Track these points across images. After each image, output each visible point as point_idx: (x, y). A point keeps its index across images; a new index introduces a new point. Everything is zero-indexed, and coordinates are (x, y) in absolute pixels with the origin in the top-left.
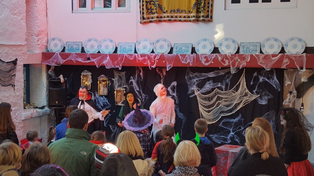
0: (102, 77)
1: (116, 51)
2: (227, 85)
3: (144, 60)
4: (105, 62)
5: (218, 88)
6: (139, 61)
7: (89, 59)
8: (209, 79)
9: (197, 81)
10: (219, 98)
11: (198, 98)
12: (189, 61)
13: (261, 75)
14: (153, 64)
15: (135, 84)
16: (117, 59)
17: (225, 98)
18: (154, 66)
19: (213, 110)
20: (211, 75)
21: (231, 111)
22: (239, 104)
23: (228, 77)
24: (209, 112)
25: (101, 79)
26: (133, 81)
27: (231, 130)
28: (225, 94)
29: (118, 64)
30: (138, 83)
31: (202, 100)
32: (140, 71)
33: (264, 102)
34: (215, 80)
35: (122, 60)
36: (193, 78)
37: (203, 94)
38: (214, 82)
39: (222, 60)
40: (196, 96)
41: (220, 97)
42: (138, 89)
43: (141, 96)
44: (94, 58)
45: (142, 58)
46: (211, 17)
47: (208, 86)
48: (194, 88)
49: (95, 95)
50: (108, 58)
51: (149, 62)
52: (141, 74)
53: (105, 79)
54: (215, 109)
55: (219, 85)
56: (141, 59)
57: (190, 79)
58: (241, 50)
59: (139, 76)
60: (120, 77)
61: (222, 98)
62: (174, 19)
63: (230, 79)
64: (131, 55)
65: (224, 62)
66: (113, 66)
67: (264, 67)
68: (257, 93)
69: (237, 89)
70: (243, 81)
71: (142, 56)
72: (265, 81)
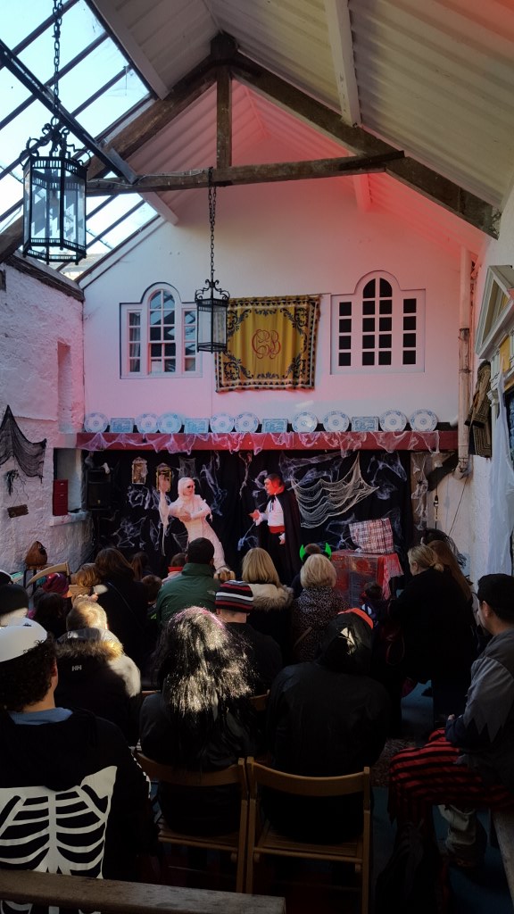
0: (163, 467)
1: (182, 430)
2: (335, 474)
3: (224, 442)
4: (167, 445)
5: (324, 478)
6: (215, 442)
7: (144, 441)
8: (311, 466)
9: (294, 469)
10: (325, 493)
11: (296, 493)
12: (285, 442)
13: (381, 460)
14: (235, 446)
15: (208, 475)
16: (185, 440)
18: (236, 450)
19: (316, 508)
20: (314, 461)
21: (341, 509)
22: (351, 499)
23: (336, 464)
24: (311, 511)
25: (161, 469)
26: (206, 470)
27: (342, 536)
29: (186, 447)
30: (212, 473)
31: (301, 496)
32: (216, 457)
33: (385, 497)
34: (319, 467)
35: (191, 441)
36: (290, 465)
37: (303, 486)
38: (318, 470)
39: (330, 440)
40: (293, 490)
42: (212, 482)
43: (216, 491)
44: (153, 440)
45: (220, 439)
46: (313, 384)
47: (309, 476)
48: (291, 479)
49: (151, 492)
50: (172, 439)
51: (229, 444)
52: (218, 461)
53: (167, 469)
54: (320, 507)
55: (325, 475)
56: (218, 439)
57: (286, 466)
58: (353, 426)
59: (215, 463)
60: (188, 466)
62: (263, 386)
63: (339, 465)
64: (204, 435)
65: (332, 443)
66: (179, 450)
67: (385, 448)
68: (376, 484)
69: (349, 480)
70: (356, 469)
71: (220, 435)
72: (385, 469)
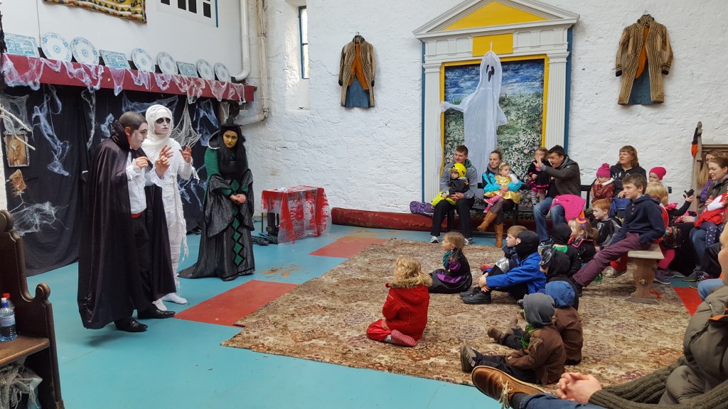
13: (201, 108)
14: (95, 82)
18: (96, 87)
46: (145, 17)
51: (88, 79)
58: (181, 72)
65: (181, 87)
70: (186, 117)
72: (205, 117)
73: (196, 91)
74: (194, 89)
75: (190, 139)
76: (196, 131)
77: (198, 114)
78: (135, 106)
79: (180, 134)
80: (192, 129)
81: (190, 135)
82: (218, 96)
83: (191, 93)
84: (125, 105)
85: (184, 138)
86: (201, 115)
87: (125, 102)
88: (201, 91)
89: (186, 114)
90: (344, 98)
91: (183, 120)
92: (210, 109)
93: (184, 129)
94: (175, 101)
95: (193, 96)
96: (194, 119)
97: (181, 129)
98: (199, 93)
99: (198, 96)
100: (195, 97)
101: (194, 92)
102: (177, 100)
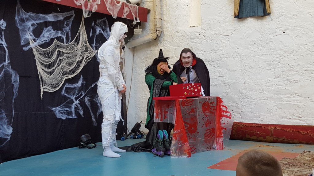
17: (67, 53)
28: (66, 47)
41: (61, 51)
61: (63, 53)
73: (92, 6)
74: (89, 4)
75: (87, 54)
76: (92, 47)
77: (94, 31)
78: (30, 16)
79: (76, 48)
80: (88, 44)
81: (87, 50)
82: (113, 13)
83: (86, 7)
84: (19, 15)
85: (80, 53)
86: (98, 32)
87: (18, 11)
88: (96, 6)
89: (82, 29)
90: (238, 8)
91: (80, 35)
92: (105, 26)
93: (80, 44)
94: (72, 16)
95: (88, 9)
96: (91, 35)
97: (78, 43)
98: (94, 8)
99: (94, 11)
100: (90, 12)
101: (89, 6)
102: (74, 15)
